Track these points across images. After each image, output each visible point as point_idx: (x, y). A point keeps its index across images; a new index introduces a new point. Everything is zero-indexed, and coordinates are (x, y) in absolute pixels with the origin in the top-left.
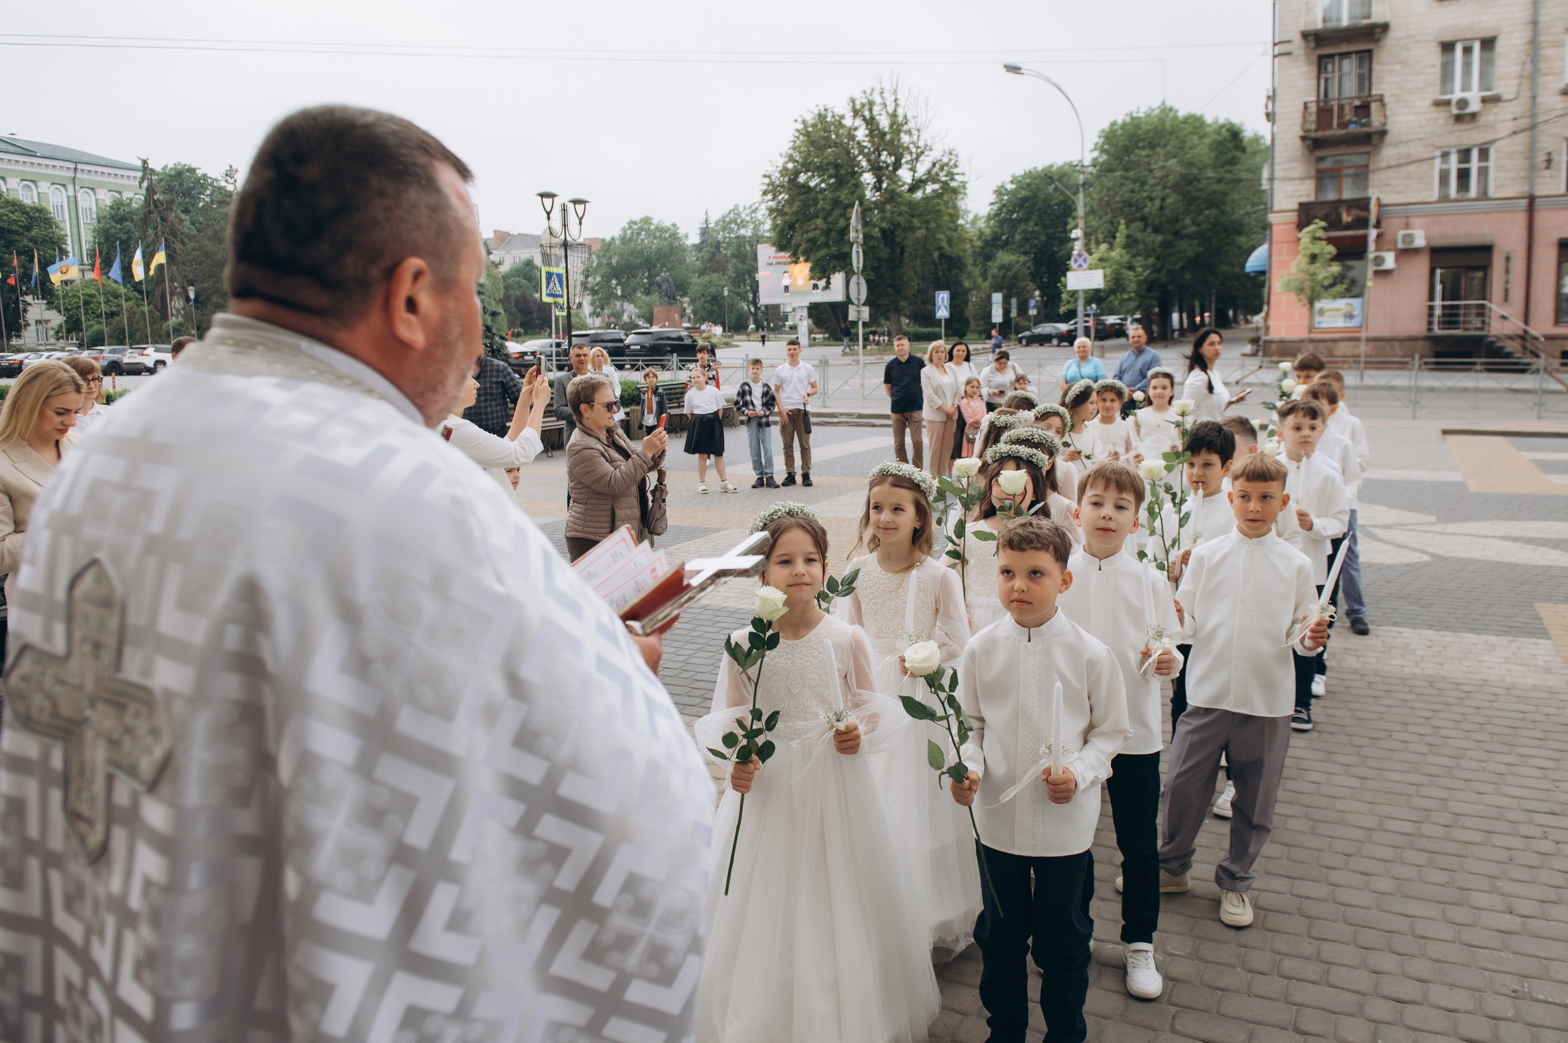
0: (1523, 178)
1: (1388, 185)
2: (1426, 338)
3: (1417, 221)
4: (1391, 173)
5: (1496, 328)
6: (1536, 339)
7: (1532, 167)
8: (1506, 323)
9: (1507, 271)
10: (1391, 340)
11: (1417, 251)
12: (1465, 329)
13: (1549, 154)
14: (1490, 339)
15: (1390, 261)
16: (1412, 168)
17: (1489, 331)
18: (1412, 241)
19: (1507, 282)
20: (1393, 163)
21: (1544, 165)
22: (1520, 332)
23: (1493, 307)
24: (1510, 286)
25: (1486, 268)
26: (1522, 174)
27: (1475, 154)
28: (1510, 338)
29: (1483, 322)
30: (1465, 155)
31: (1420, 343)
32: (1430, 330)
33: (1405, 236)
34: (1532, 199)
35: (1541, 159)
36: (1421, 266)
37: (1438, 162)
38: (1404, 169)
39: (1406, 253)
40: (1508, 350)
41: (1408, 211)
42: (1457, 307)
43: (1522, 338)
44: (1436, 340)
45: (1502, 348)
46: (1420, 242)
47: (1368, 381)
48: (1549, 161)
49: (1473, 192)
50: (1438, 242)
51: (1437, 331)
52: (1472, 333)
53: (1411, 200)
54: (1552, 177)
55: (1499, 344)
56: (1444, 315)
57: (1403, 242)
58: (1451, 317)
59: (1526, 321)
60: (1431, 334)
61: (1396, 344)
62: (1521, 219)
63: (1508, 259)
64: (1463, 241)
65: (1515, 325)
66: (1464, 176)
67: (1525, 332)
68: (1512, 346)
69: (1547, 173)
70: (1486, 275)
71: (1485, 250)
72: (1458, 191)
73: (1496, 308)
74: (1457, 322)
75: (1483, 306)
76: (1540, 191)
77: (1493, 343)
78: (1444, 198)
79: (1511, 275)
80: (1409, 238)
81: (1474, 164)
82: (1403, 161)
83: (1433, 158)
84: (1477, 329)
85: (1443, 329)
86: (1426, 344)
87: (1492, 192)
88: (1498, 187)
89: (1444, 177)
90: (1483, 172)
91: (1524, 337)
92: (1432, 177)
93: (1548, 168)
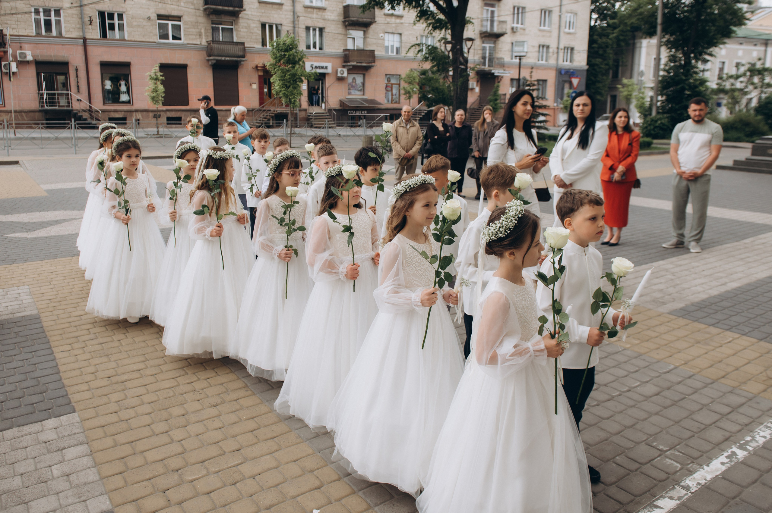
0: (79, 28)
1: (7, 24)
2: (40, 111)
3: (26, 46)
4: (8, 17)
5: (76, 106)
6: (98, 112)
7: (83, 23)
8: (82, 104)
9: (77, 77)
10: (21, 112)
11: (28, 62)
12: (59, 106)
13: (90, 17)
14: (74, 112)
15: (14, 67)
16: (19, 16)
17: (72, 107)
18: (25, 57)
19: (78, 82)
20: (8, 12)
21: (89, 23)
22: (88, 108)
23: (72, 94)
24: (79, 84)
25: (66, 74)
26: (78, 26)
27: (53, 13)
28: (84, 111)
29: (68, 103)
30: (47, 12)
31: (37, 114)
32: (43, 106)
33: (20, 54)
34: (85, 40)
35: (87, 19)
36: (31, 72)
37: (33, 14)
38: (14, 16)
39: (22, 63)
40: (84, 117)
41: (19, 39)
42: (54, 94)
43: (89, 110)
44: (46, 112)
45: (82, 116)
46: (29, 58)
47: (18, 135)
48: (91, 21)
49: (54, 33)
50: (40, 59)
51: (46, 107)
52: (65, 108)
53: (21, 34)
54: (93, 30)
55: (79, 114)
56: (49, 99)
57: (20, 57)
58: (52, 100)
59: (90, 102)
60: (43, 109)
61: (23, 114)
62: (81, 49)
63: (77, 70)
64: (53, 59)
65: (85, 104)
66: (48, 24)
67: (90, 107)
68: (86, 115)
69: (90, 27)
70: (66, 78)
71: (65, 64)
72: (46, 32)
73: (75, 96)
74: (55, 103)
75: (67, 94)
76: (87, 37)
77: (77, 113)
78: (38, 34)
79: (79, 79)
80: (23, 55)
81: (53, 18)
82: (13, 12)
83: (31, 12)
84: (67, 106)
85: (50, 106)
86: (40, 114)
87: (64, 35)
88: (67, 31)
89: (38, 22)
90: (58, 23)
91: (90, 110)
92: (31, 22)
93: (91, 24)
